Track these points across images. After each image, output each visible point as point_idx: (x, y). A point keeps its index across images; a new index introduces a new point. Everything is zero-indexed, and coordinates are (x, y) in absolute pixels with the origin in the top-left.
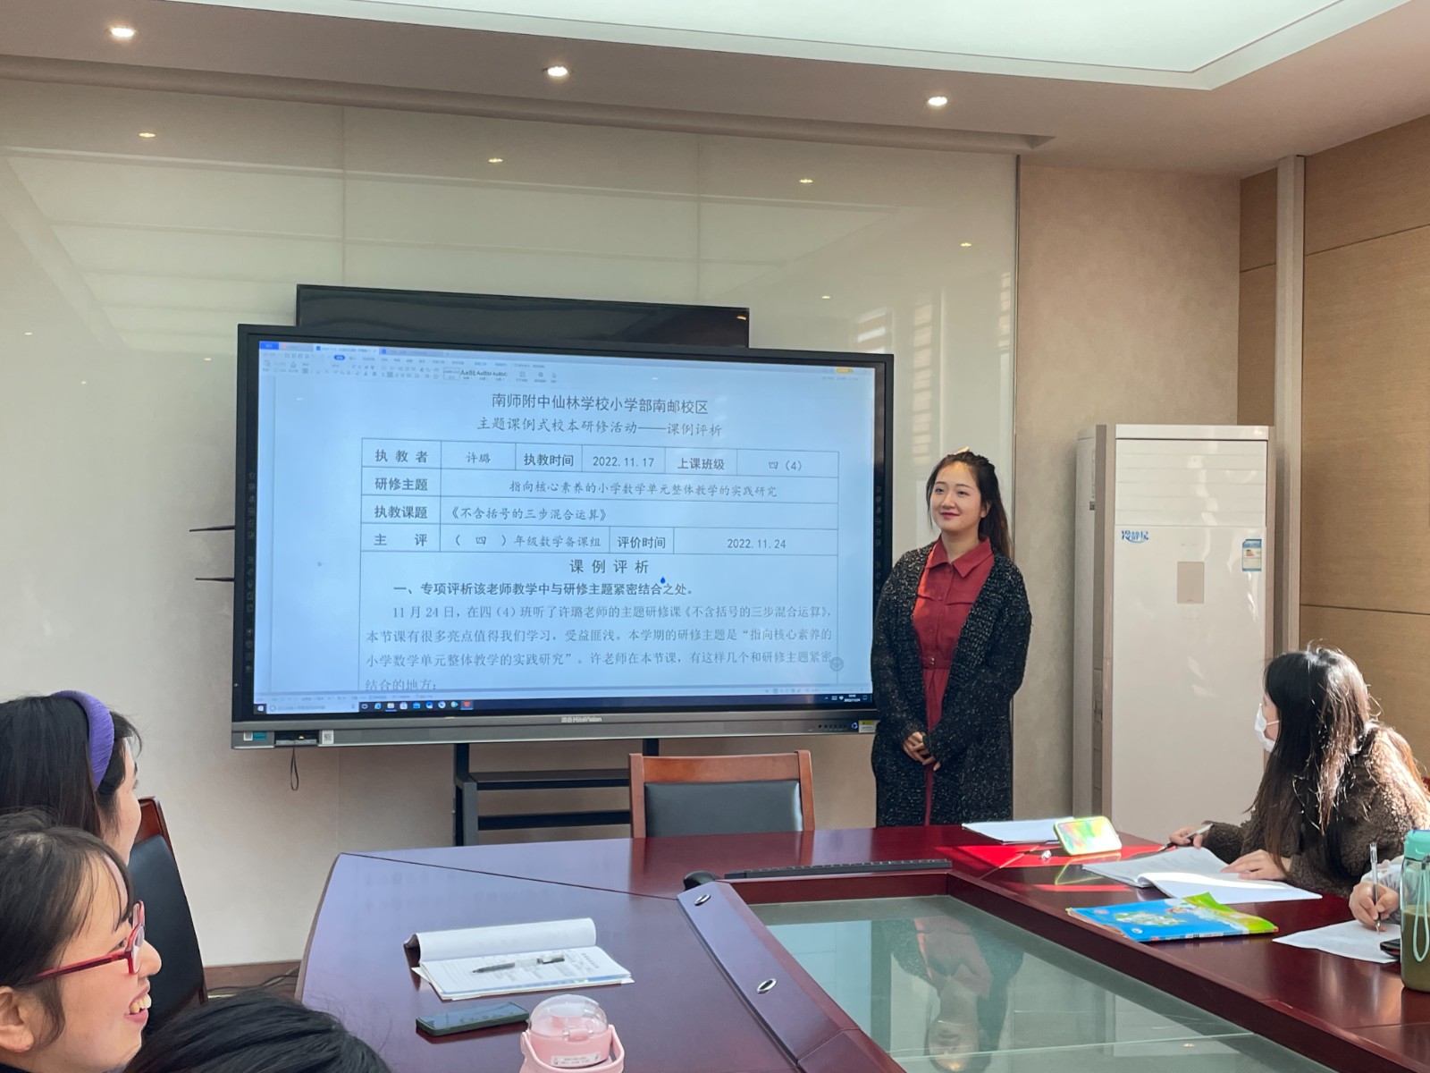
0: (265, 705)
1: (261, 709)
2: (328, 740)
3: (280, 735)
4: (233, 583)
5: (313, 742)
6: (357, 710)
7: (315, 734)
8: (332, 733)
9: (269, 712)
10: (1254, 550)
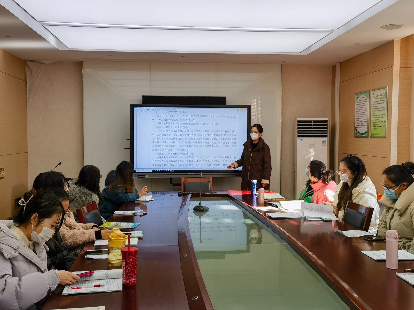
0: (136, 170)
1: (135, 171)
2: (147, 177)
3: (138, 175)
4: (130, 149)
5: (144, 177)
6: (151, 171)
7: (144, 176)
8: (147, 175)
9: (137, 171)
10: (325, 142)
